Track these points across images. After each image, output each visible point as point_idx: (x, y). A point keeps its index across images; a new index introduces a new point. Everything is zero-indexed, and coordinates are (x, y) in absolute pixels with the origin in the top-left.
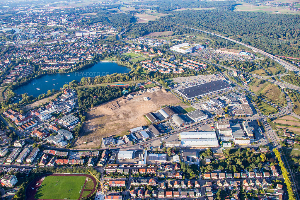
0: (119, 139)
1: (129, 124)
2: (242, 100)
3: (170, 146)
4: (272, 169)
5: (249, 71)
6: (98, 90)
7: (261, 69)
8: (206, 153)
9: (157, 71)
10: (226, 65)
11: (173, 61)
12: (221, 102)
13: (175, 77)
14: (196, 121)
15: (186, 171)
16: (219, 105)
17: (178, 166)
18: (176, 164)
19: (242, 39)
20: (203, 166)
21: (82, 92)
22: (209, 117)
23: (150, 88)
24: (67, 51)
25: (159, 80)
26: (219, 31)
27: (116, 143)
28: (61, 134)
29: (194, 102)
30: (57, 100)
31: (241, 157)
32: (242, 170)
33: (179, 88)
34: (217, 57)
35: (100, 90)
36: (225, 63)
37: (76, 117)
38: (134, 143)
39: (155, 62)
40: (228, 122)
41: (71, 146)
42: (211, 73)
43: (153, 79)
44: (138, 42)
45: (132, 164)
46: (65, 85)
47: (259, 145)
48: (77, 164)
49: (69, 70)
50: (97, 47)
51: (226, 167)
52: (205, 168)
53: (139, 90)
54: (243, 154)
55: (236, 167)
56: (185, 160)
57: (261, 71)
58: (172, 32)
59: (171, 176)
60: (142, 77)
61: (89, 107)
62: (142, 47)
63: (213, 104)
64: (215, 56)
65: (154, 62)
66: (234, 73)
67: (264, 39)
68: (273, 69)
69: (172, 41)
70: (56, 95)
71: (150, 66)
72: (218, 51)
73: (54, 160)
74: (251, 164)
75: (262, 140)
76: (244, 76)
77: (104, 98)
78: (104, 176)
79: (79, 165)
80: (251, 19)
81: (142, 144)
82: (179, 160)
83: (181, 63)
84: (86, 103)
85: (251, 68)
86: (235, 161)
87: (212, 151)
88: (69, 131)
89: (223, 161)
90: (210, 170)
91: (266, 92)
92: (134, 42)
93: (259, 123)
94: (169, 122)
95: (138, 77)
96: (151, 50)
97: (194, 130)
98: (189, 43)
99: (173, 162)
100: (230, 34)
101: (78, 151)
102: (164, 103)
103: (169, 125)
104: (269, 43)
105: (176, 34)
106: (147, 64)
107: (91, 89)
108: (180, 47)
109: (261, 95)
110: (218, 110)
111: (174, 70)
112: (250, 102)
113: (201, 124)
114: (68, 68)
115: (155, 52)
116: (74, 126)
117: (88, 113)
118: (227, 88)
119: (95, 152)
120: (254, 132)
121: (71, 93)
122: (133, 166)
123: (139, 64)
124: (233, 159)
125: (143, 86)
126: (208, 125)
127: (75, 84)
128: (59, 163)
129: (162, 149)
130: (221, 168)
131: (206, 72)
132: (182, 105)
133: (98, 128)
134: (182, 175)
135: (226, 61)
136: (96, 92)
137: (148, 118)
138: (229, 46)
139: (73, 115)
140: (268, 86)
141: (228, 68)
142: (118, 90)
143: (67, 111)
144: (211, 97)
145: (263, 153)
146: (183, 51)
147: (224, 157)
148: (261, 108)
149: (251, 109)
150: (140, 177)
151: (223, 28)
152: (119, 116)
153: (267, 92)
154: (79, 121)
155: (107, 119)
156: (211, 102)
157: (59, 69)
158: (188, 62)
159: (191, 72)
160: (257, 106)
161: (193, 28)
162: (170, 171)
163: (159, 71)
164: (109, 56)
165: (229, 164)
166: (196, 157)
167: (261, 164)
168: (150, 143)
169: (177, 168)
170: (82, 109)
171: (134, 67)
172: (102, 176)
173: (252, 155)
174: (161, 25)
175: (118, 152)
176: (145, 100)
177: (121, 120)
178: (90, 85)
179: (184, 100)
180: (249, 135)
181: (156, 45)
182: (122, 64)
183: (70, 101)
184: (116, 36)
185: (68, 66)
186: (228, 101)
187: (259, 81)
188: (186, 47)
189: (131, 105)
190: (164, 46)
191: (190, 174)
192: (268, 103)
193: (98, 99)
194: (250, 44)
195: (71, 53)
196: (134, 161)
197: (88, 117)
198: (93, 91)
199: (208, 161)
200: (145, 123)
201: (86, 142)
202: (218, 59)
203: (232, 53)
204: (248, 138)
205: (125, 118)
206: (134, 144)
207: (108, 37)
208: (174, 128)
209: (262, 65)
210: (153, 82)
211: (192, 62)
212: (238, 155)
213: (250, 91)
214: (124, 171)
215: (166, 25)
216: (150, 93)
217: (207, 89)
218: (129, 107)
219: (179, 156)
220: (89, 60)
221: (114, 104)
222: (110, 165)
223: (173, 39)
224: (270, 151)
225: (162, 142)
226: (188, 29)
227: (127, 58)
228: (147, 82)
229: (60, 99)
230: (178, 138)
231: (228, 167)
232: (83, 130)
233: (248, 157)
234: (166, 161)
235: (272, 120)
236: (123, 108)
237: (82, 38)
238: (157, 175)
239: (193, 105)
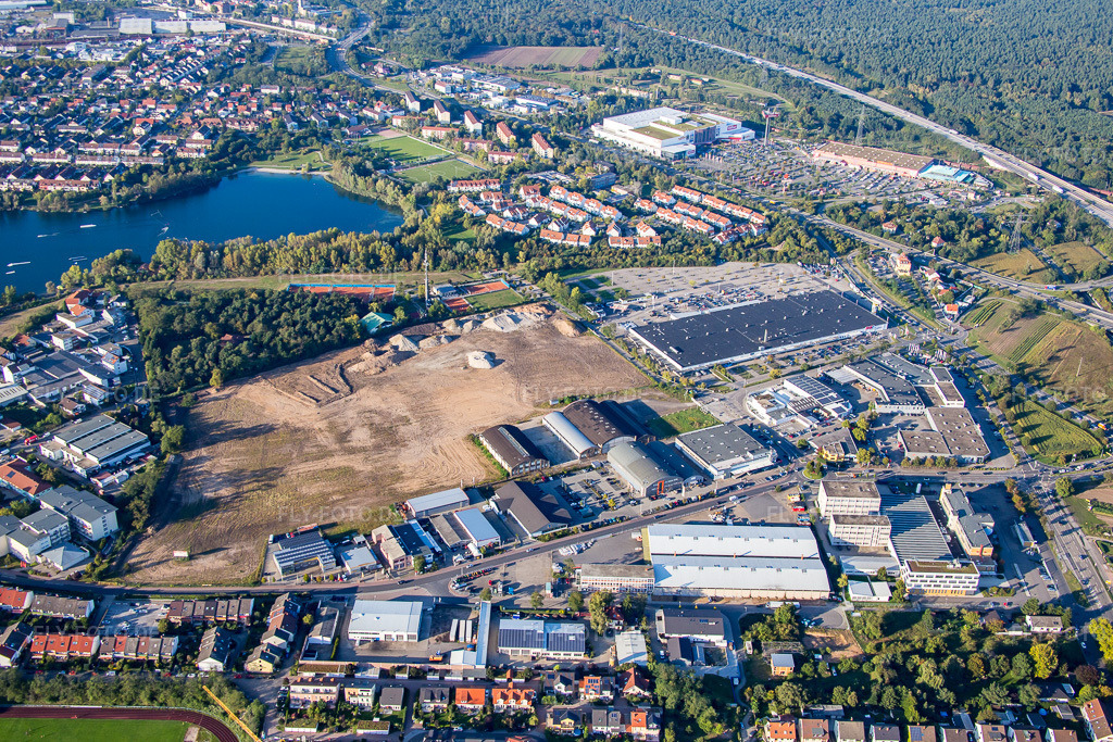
0: (350, 543)
1: (399, 477)
2: (936, 386)
3: (602, 588)
4: (1087, 718)
5: (966, 255)
6: (243, 305)
7: (1024, 250)
8: (771, 626)
9: (532, 230)
10: (857, 221)
11: (607, 187)
12: (835, 391)
13: (616, 267)
14: (719, 476)
15: (680, 704)
16: (830, 407)
17: (639, 683)
18: (631, 671)
19: (936, 105)
20: (758, 688)
21: (164, 309)
22: (781, 460)
23: (499, 310)
24: (77, 103)
25: (542, 274)
26: (824, 59)
27: (340, 563)
28: (57, 509)
29: (710, 384)
30: (29, 341)
31: (937, 649)
32: (944, 714)
33: (639, 318)
34: (814, 183)
35: (256, 307)
36: (852, 213)
37: (134, 428)
38: (425, 563)
39: (518, 188)
40: (874, 487)
41: (107, 570)
42: (786, 254)
43: (512, 270)
44: (437, 87)
45: (418, 666)
46: (72, 268)
47: (1019, 600)
48: (141, 657)
49: (91, 197)
50: (233, 95)
51: (867, 694)
52: (770, 695)
53: (445, 317)
54: (946, 640)
55: (914, 694)
56: (675, 653)
57: (1027, 259)
58: (598, 54)
59: (609, 729)
60: (461, 257)
61: (198, 383)
62: (457, 111)
63: (799, 399)
64: (807, 178)
65: (512, 190)
66: (898, 262)
67: (1039, 109)
68: (1079, 254)
69: (600, 93)
70: (24, 318)
71: (494, 207)
72: (821, 156)
73: (16, 639)
74: (987, 687)
75: (1032, 576)
76: (942, 278)
77: (275, 345)
78: (282, 721)
79: (150, 663)
80: (980, 12)
81: (465, 570)
82: (642, 654)
83: (646, 202)
84: (183, 365)
85: (976, 241)
86: (910, 668)
87: (798, 618)
88: (96, 493)
89: (855, 666)
90: (795, 708)
91: (1050, 359)
92: (414, 87)
93: (1016, 499)
94: (594, 475)
95: (442, 253)
96: (498, 129)
97: (711, 517)
98: (683, 109)
99: (616, 662)
100: (876, 77)
101: (144, 597)
102: (566, 385)
103: (590, 485)
104: (1062, 130)
105: (617, 63)
106: (482, 196)
107: (206, 300)
108: (641, 125)
109: (1027, 370)
110: (821, 429)
111: (613, 233)
112: (973, 401)
113: (745, 488)
114: (85, 189)
115: (518, 140)
116: (124, 472)
117: (193, 411)
118: (864, 330)
119: (234, 603)
120: (995, 539)
121: (106, 314)
122: (425, 672)
123: (441, 195)
124: (900, 660)
125: (464, 300)
126: (778, 497)
127: (124, 269)
128: (45, 655)
129: (561, 599)
130: (845, 697)
131: (764, 251)
132: (650, 397)
133: (245, 488)
134: (662, 725)
135: (856, 205)
136: (233, 316)
137: (492, 451)
138: (871, 136)
139: (120, 418)
140: (1060, 331)
141: (870, 238)
142: (342, 312)
143: (87, 398)
144: (790, 369)
145: (1043, 639)
146: (652, 147)
147: (855, 650)
148: (1025, 429)
149: (980, 433)
150: (456, 728)
151: (844, 50)
152: (348, 432)
153: (1053, 359)
154: (148, 451)
155: (287, 448)
156: (791, 389)
157: (36, 188)
158: (676, 197)
159: (690, 245)
160: (1005, 420)
161: (699, 37)
162: (599, 704)
163: (538, 234)
164: (295, 145)
165: (880, 680)
166: (724, 644)
167: (1037, 690)
168: (502, 569)
169: (637, 690)
170: (161, 391)
171: (418, 208)
172: (271, 719)
173: (988, 645)
174: (544, 14)
175: (351, 605)
176: (473, 363)
177: (361, 456)
178: (200, 276)
179: (664, 377)
180: (971, 551)
181: (524, 110)
182: (361, 186)
183: (101, 351)
184: (327, 50)
185: (85, 179)
186: (871, 388)
187: (1013, 303)
188: (668, 125)
189: (406, 384)
190: (560, 117)
191: (701, 721)
192: (1059, 407)
193: (243, 347)
194: (970, 130)
195: (96, 114)
196: (429, 648)
197: (197, 434)
198: (220, 309)
199: (781, 665)
200: (477, 475)
201: (185, 554)
202: (822, 193)
203: (888, 169)
204: (967, 565)
205: (378, 448)
206: (424, 571)
207: (284, 50)
208: (616, 501)
209: (1028, 233)
210: (510, 282)
211: (695, 198)
212: (925, 640)
213: (973, 348)
214: (377, 696)
215: (571, 14)
216: (498, 334)
217: (772, 327)
218: (397, 395)
219: (643, 631)
220: (195, 155)
221: (323, 377)
222: (308, 668)
223: (603, 85)
224: (1072, 633)
225: (561, 565)
226: (679, 42)
227: (383, 163)
228: (484, 281)
229: (47, 337)
230: (637, 549)
231: (879, 697)
232: (171, 494)
233: (971, 652)
234: (582, 656)
235: (1079, 486)
236: (368, 398)
237: (150, 45)
238: (542, 719)
239: (707, 399)
